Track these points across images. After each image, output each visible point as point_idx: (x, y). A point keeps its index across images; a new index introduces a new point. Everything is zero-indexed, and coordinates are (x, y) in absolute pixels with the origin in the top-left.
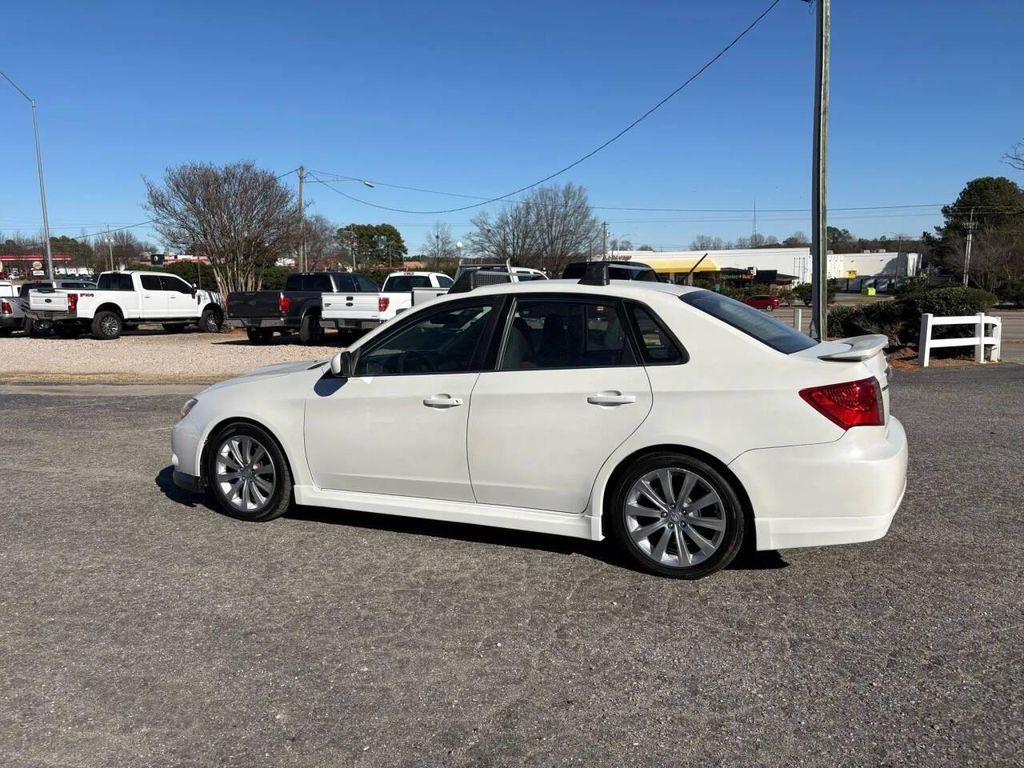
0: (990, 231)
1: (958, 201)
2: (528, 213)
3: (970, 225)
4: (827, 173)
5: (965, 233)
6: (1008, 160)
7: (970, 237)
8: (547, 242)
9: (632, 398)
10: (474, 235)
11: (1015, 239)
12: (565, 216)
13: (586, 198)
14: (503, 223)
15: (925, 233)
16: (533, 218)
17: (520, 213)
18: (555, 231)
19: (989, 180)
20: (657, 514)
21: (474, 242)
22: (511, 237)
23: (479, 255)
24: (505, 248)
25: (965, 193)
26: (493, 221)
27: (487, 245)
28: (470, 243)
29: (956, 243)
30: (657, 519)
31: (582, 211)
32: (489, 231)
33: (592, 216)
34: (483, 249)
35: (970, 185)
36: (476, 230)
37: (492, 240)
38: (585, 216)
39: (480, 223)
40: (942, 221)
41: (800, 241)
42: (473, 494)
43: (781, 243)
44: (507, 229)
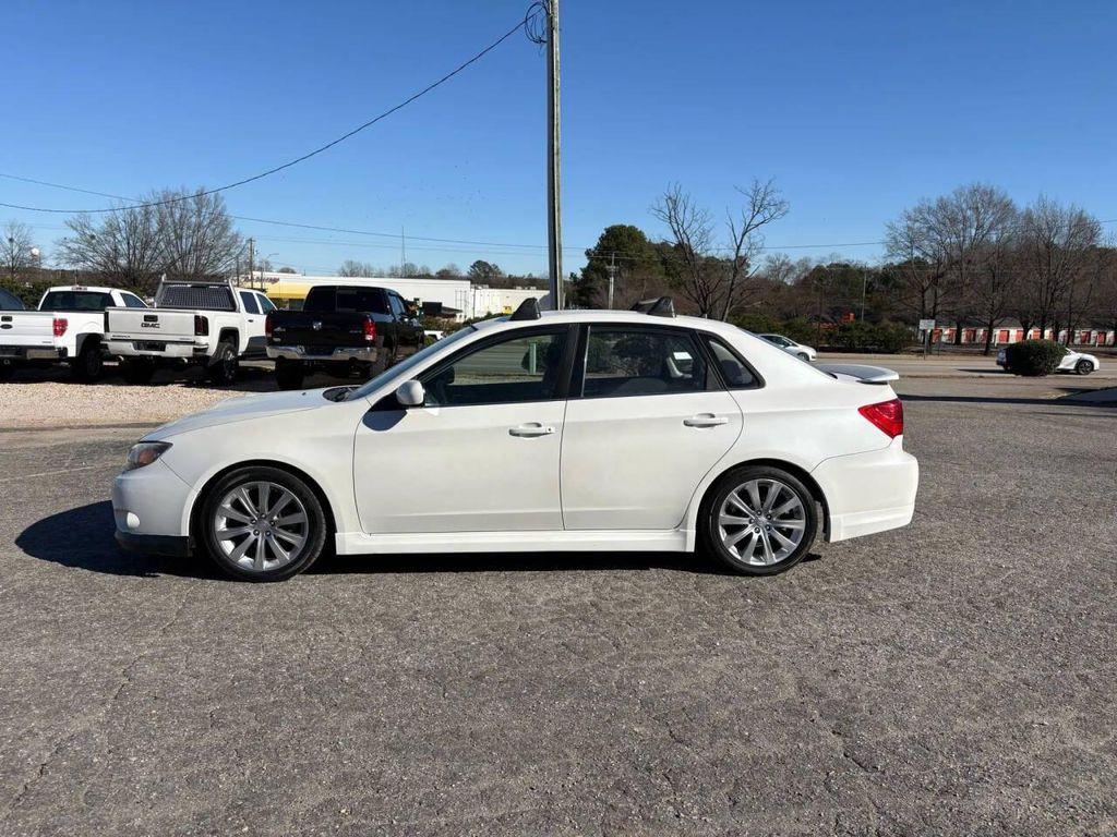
0: (626, 275)
1: (598, 245)
2: (148, 220)
3: (612, 268)
4: (561, 212)
5: (606, 275)
6: (654, 211)
7: (612, 280)
8: (176, 256)
9: (725, 420)
10: (72, 241)
11: (646, 284)
12: (199, 226)
13: (224, 209)
14: (112, 229)
15: (572, 274)
16: (155, 226)
17: (136, 219)
18: (186, 244)
19: (623, 227)
20: (744, 521)
21: (73, 251)
22: (125, 246)
23: (79, 267)
24: (116, 258)
25: (603, 238)
26: (98, 224)
27: (91, 254)
28: (66, 251)
29: (598, 284)
30: (745, 526)
31: (221, 223)
32: (93, 237)
33: (233, 229)
34: (85, 259)
35: (608, 231)
36: (74, 235)
37: (99, 248)
38: (225, 228)
39: (80, 227)
40: (585, 262)
41: (453, 273)
42: (563, 522)
43: (434, 274)
44: (118, 236)
